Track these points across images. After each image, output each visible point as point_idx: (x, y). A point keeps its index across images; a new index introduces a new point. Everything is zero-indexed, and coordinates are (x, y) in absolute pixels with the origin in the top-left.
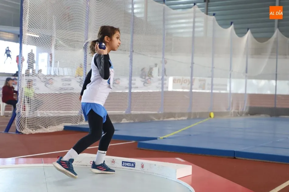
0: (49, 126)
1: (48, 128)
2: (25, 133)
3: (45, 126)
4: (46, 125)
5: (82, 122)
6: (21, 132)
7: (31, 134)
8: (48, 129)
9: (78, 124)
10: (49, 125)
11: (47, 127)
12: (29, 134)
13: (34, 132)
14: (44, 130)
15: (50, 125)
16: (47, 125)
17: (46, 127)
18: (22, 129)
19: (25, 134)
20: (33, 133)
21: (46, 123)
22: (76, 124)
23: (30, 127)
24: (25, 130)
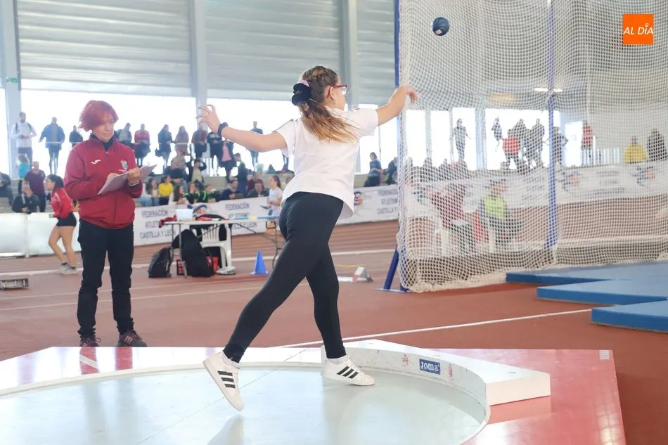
0: (469, 276)
1: (468, 278)
2: (416, 291)
3: (462, 276)
4: (463, 272)
5: (550, 263)
6: (408, 289)
7: (430, 291)
8: (468, 281)
9: (540, 269)
10: (470, 272)
11: (465, 277)
12: (425, 293)
13: (437, 287)
14: (459, 283)
15: (473, 273)
16: (466, 274)
17: (463, 278)
18: (411, 282)
19: (416, 293)
20: (432, 290)
21: (463, 269)
22: (536, 269)
23: (426, 278)
24: (417, 285)
